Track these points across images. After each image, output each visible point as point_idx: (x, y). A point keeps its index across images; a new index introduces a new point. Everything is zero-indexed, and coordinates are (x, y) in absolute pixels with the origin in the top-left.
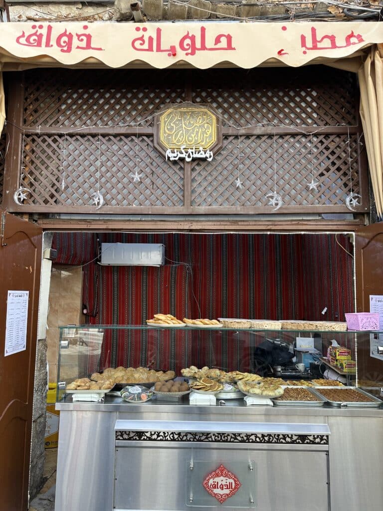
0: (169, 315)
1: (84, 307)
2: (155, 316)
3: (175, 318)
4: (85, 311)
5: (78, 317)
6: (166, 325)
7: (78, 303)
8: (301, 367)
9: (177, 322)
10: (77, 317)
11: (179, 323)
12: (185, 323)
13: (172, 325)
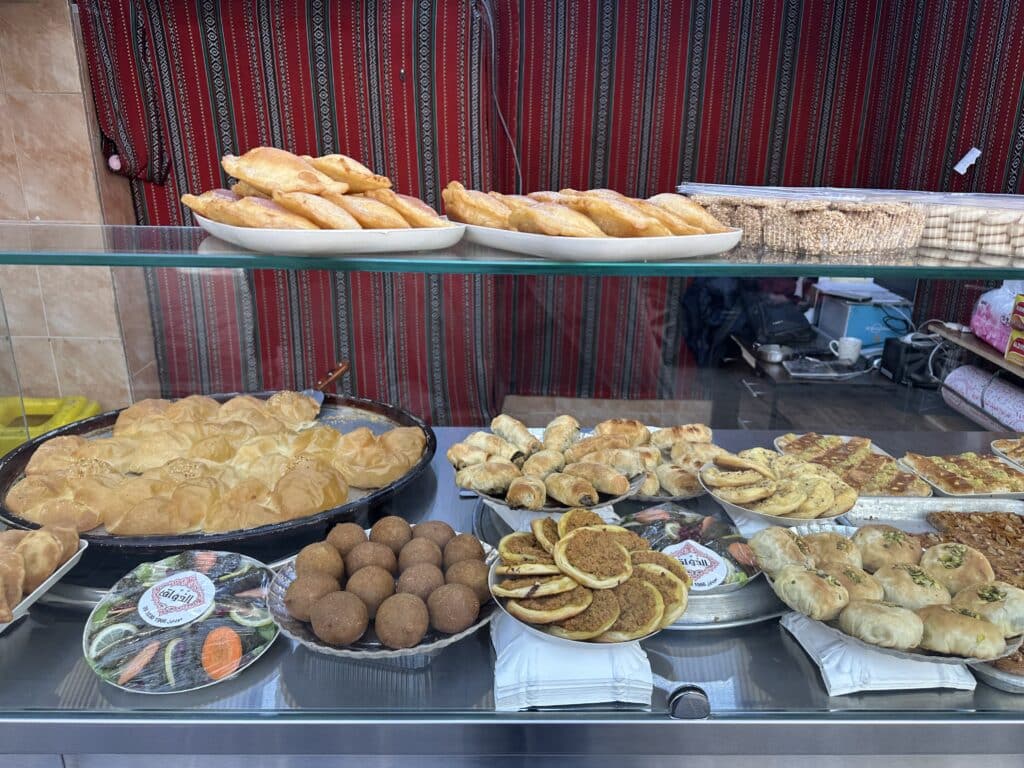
0: (333, 160)
1: (108, 147)
2: (231, 163)
3: (385, 182)
4: (115, 163)
5: (92, 182)
6: (301, 237)
7: (79, 130)
8: (849, 348)
9: (391, 215)
10: (86, 181)
11: (414, 224)
12: (455, 217)
13: (345, 236)
